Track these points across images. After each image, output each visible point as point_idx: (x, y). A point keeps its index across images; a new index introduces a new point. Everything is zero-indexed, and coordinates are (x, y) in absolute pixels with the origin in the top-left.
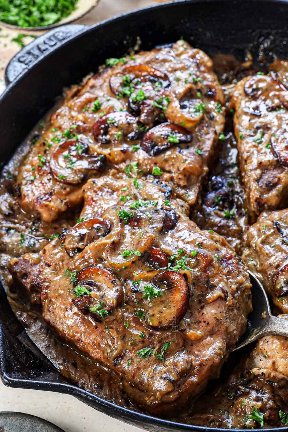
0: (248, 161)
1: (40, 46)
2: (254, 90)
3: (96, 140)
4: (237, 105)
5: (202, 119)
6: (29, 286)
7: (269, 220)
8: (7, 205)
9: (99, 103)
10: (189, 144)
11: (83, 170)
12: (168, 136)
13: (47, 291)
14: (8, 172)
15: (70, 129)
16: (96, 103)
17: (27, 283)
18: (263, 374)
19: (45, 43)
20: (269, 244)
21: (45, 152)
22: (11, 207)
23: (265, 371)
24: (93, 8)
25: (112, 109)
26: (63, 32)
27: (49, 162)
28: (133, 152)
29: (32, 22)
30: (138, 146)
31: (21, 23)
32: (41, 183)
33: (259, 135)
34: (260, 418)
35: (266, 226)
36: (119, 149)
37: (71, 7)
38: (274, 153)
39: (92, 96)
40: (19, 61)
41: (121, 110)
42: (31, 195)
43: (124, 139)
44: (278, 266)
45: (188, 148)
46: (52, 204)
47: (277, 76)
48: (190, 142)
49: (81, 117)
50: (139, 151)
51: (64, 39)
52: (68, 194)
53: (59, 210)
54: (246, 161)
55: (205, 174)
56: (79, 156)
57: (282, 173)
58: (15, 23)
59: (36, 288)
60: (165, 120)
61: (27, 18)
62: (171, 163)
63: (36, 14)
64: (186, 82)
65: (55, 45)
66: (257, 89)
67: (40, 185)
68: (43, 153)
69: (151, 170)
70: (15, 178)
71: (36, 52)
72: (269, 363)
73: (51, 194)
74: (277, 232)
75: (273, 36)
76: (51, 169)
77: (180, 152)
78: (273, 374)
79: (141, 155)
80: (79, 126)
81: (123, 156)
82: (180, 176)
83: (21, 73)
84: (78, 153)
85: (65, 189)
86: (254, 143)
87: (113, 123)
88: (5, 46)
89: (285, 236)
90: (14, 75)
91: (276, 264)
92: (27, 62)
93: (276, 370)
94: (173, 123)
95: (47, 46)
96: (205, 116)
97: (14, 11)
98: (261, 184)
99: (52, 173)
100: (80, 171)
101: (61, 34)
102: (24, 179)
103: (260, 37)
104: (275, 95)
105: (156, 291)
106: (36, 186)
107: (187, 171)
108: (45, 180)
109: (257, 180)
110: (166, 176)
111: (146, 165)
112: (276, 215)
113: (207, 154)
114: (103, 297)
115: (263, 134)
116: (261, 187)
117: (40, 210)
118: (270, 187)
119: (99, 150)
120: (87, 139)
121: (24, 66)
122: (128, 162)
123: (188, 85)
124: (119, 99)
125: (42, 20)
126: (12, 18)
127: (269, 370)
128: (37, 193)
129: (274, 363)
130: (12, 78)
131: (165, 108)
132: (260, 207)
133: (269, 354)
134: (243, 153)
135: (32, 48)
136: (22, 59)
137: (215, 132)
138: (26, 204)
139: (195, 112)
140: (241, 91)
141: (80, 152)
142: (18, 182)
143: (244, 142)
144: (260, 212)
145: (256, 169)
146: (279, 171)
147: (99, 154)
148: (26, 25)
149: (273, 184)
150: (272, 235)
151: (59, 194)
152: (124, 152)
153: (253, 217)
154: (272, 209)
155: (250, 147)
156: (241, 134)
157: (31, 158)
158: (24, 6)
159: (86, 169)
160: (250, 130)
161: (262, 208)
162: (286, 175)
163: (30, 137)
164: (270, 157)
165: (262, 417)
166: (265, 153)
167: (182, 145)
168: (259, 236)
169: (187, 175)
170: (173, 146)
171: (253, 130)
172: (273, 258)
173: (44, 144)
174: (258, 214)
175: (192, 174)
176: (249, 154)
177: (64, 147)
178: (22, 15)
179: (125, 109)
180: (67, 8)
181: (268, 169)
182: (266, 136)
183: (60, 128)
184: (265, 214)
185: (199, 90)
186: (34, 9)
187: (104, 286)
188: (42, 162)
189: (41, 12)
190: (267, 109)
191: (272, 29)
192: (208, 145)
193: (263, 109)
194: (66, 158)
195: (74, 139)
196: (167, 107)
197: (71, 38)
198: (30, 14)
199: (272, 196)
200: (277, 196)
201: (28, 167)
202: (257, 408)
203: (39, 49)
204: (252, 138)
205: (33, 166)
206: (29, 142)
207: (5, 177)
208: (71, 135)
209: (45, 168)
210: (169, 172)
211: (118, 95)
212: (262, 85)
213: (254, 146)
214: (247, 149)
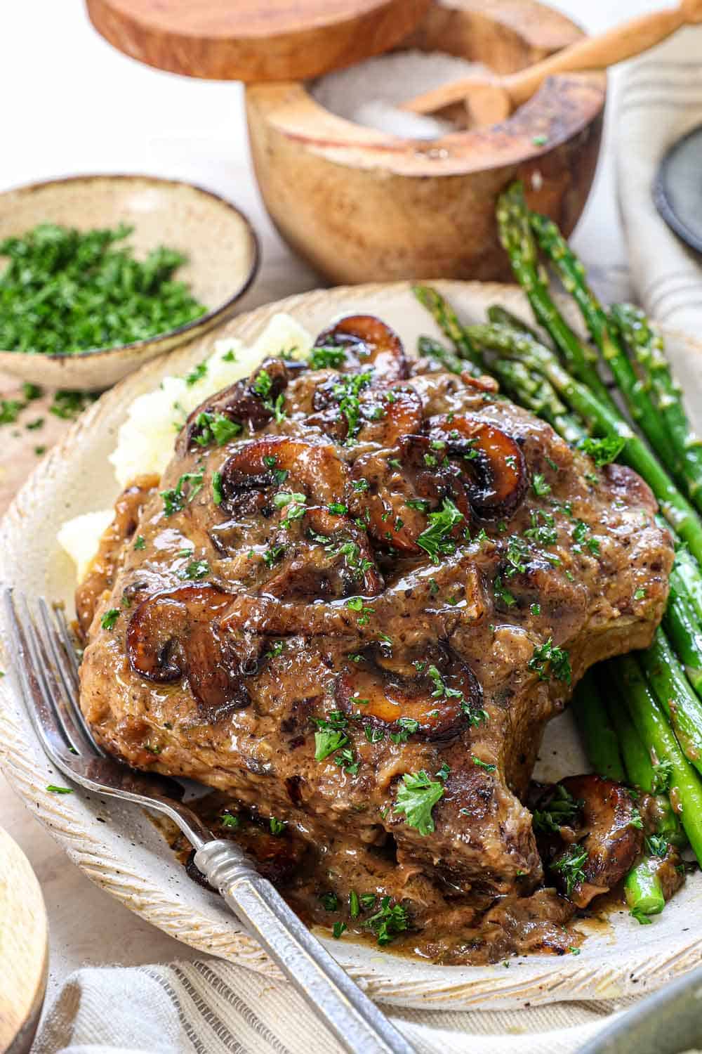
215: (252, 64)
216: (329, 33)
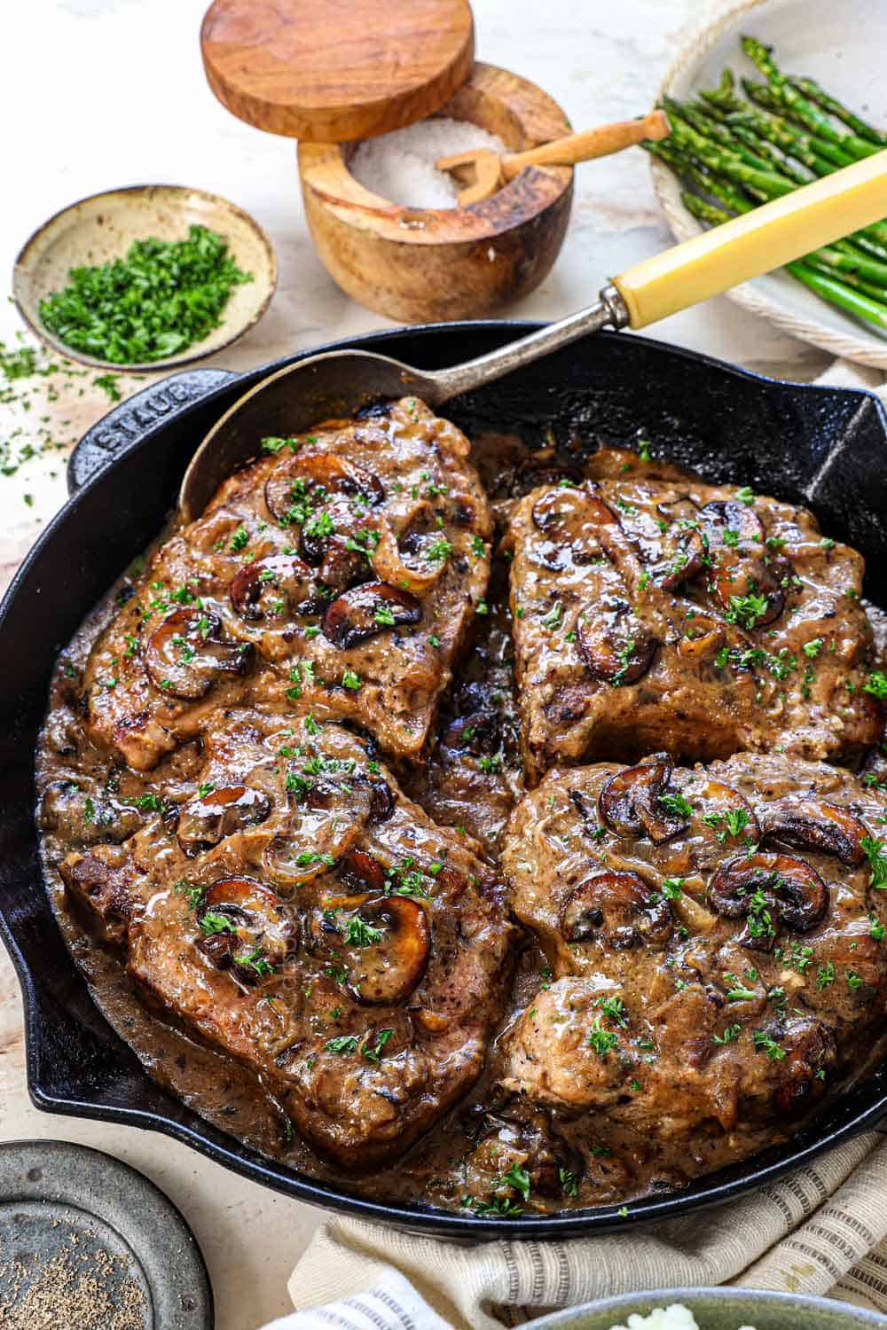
0: (531, 666)
1: (139, 413)
2: (550, 517)
3: (237, 612)
4: (518, 546)
5: (444, 573)
6: (102, 909)
7: (563, 785)
8: (63, 733)
9: (243, 536)
10: (415, 627)
11: (209, 672)
12: (374, 610)
13: (140, 920)
14: (69, 665)
15: (187, 585)
16: (238, 533)
17: (101, 903)
18: (523, 1091)
19: (148, 406)
20: (558, 832)
21: (139, 627)
22: (70, 737)
23: (527, 1086)
24: (250, 326)
25: (270, 549)
26: (185, 385)
27: (145, 651)
28: (305, 640)
29: (132, 351)
30: (316, 628)
31: (109, 352)
32: (128, 691)
33: (553, 613)
34: (522, 1184)
35: (555, 799)
36: (280, 633)
37: (210, 322)
38: (582, 652)
39: (231, 517)
40: (98, 443)
41: (287, 553)
42: (108, 716)
43: (290, 611)
44: (573, 880)
45: (413, 634)
46: (146, 737)
47: (598, 488)
48: (417, 622)
49: (208, 561)
50: (318, 638)
51: (186, 399)
52: (179, 716)
53: (161, 748)
54: (526, 663)
55: (444, 686)
56: (202, 641)
57: (594, 692)
58: (99, 353)
59: (118, 913)
60: (370, 575)
61: (123, 342)
62: (379, 665)
63: (141, 335)
64: (415, 494)
65: (167, 411)
66: (558, 516)
67: (127, 695)
68: (134, 629)
69: (340, 677)
70: (81, 676)
71: (131, 425)
72: (537, 1073)
73: (145, 716)
74: (575, 811)
75: (597, 400)
76: (147, 666)
77: (397, 643)
78: (543, 1093)
79: (322, 646)
80: (203, 580)
81: (286, 647)
82: (395, 693)
83: (98, 469)
84: (200, 637)
85: (172, 707)
86: (543, 629)
87: (270, 580)
88: (81, 392)
89: (591, 821)
90: (86, 472)
91: (570, 875)
92: (112, 445)
93: (548, 1089)
94: (385, 583)
95: (152, 414)
96: (450, 567)
97: (100, 326)
98: (551, 715)
99: (148, 671)
100: (202, 672)
101: (182, 389)
102: (96, 681)
103: (571, 403)
104: (590, 531)
105: (371, 931)
106: (117, 698)
107: (410, 682)
108: (136, 686)
109: (545, 707)
110: (370, 690)
111: (331, 666)
112: (577, 777)
113: (450, 647)
114: (259, 937)
115: (563, 610)
116: (551, 720)
117: (124, 748)
118: (570, 719)
119: (241, 633)
120: (220, 607)
121: (105, 453)
122: (295, 661)
123: (419, 503)
124: (283, 529)
125: (152, 345)
126: (92, 342)
127: (537, 1086)
128: (119, 713)
129: (545, 1075)
130: (80, 479)
131: (370, 552)
132: (547, 759)
133: (538, 1054)
134: (521, 647)
135: (124, 418)
136: (103, 440)
137: (469, 599)
138: (98, 733)
139: (430, 559)
140: (527, 518)
141: (205, 633)
142: (86, 686)
143: (524, 624)
144: (548, 767)
145: (542, 684)
146: (589, 689)
147: (240, 641)
148: (121, 357)
149: (575, 715)
150: (565, 816)
151: (161, 716)
152: (288, 638)
153: (534, 776)
154: (570, 763)
155: (535, 636)
156: (519, 607)
157: (112, 638)
158: (119, 317)
159: (215, 669)
160: (539, 600)
161: (552, 761)
162: (602, 698)
163: (114, 592)
164: (571, 660)
165: (526, 1181)
166: (563, 651)
167: (403, 628)
168: (541, 817)
169: (410, 690)
170: (385, 629)
171: (544, 600)
172: (565, 863)
173: (138, 612)
174: (542, 771)
175: (418, 688)
176: (532, 650)
177: (172, 622)
178: (114, 335)
179: (294, 551)
180: (202, 322)
181: (567, 685)
182: (569, 615)
183: (168, 582)
184: (555, 773)
185: (441, 512)
186: (137, 323)
187: (262, 916)
188: (133, 650)
189: (152, 330)
190: (574, 559)
191: (596, 389)
192: (452, 628)
193: (565, 557)
194: (177, 644)
195: (195, 605)
196: (375, 549)
197: (200, 398)
198: (129, 333)
199: (571, 740)
200: (581, 738)
201: (106, 656)
202: (518, 1163)
203: (137, 418)
204: (540, 618)
205: (114, 654)
206: (112, 603)
207: (60, 674)
208: (189, 596)
209: (137, 661)
210: (376, 682)
211: (282, 520)
212: (566, 508)
213: (544, 634)
214: (530, 639)
215: (304, 125)
216: (362, 111)
